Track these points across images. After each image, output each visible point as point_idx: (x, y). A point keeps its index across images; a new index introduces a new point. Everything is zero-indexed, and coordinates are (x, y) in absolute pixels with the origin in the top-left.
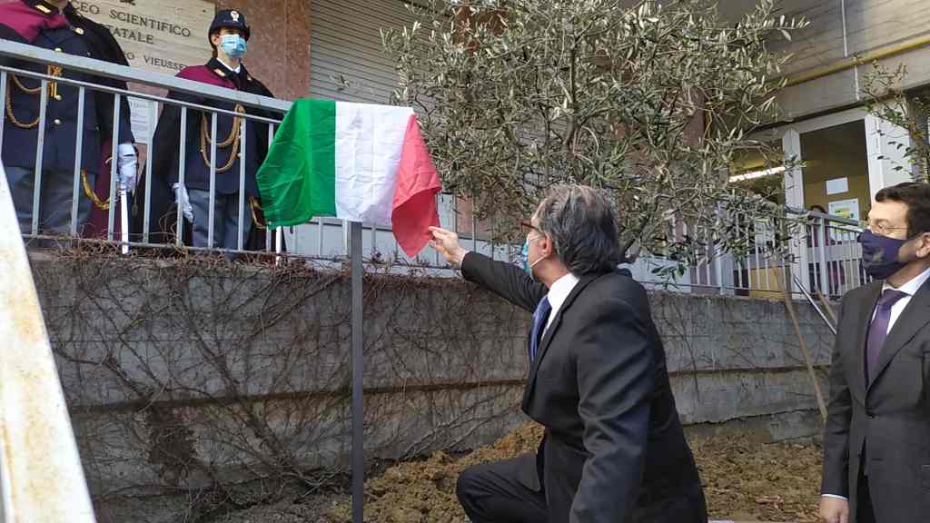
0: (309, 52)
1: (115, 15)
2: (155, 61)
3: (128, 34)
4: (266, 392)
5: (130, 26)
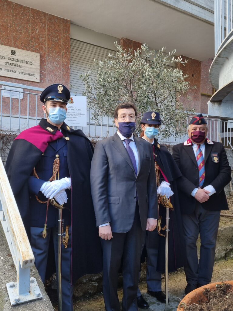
0: (69, 67)
1: (10, 59)
2: (22, 73)
3: (14, 65)
5: (14, 62)
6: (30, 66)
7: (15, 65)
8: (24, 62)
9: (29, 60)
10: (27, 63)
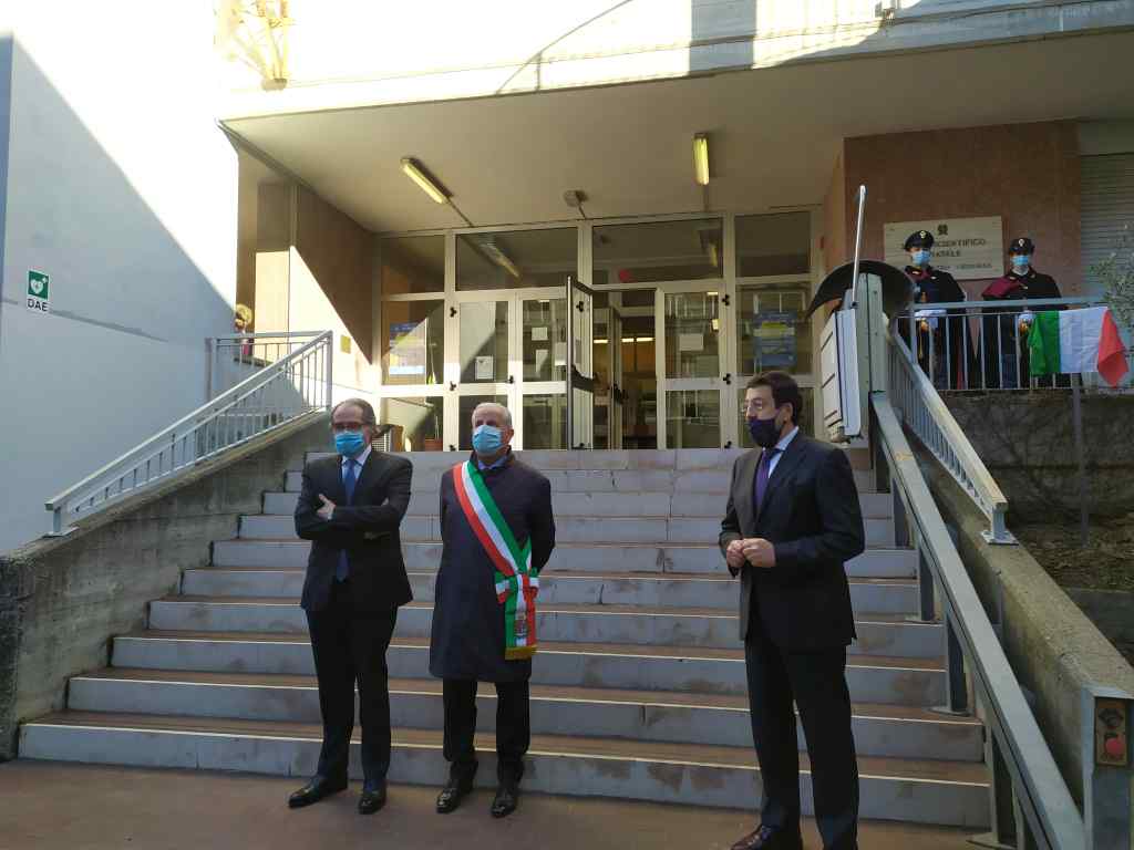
0: (1079, 224)
3: (945, 254)
4: (1039, 464)
5: (946, 249)
6: (980, 247)
7: (948, 254)
8: (966, 243)
9: (976, 237)
10: (973, 242)
